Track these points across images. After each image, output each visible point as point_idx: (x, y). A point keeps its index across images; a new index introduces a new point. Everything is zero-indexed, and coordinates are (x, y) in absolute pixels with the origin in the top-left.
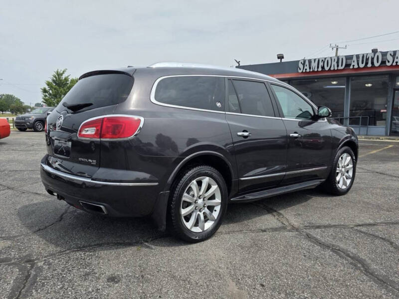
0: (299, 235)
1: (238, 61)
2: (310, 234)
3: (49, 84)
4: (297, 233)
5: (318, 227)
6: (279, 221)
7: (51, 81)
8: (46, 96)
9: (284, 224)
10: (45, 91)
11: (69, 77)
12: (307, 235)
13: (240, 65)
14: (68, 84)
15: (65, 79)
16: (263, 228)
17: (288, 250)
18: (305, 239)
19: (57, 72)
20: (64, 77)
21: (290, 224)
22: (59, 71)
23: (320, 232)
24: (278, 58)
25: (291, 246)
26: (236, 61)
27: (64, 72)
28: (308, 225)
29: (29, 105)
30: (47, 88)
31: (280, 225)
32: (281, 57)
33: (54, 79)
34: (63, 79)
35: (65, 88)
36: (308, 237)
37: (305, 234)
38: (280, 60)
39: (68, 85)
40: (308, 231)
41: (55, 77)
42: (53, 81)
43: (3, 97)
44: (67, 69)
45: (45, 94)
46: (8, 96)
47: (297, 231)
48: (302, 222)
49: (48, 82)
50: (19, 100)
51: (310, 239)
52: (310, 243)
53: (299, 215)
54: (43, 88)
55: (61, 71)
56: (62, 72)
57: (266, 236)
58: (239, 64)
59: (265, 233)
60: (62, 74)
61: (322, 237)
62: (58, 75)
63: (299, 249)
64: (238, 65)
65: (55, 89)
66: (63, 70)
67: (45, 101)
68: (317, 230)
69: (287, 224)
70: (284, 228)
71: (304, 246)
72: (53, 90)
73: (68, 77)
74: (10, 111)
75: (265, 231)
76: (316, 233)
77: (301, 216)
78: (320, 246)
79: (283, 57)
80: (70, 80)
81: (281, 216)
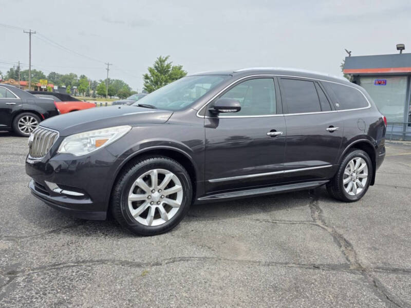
0: (363, 280)
1: (349, 51)
2: (378, 281)
3: (151, 71)
4: (361, 276)
5: (395, 271)
6: (345, 254)
7: (153, 67)
8: (147, 82)
9: (349, 261)
10: (147, 77)
11: (172, 64)
12: (374, 282)
13: (352, 56)
14: (169, 71)
15: (167, 66)
16: (318, 263)
17: (337, 302)
18: (368, 287)
19: (160, 58)
20: (166, 63)
21: (357, 262)
22: (162, 57)
23: (395, 279)
24: (398, 49)
25: (344, 297)
26: (347, 51)
27: (166, 58)
28: (381, 265)
29: (136, 91)
30: (149, 75)
31: (343, 261)
32: (401, 48)
33: (157, 65)
34: (165, 65)
35: (166, 76)
36: (375, 285)
37: (372, 279)
38: (400, 51)
39: (169, 73)
40: (377, 275)
41: (158, 64)
42: (156, 67)
43: (114, 82)
44: (169, 56)
45: (146, 80)
46: (117, 81)
47: (362, 274)
48: (374, 260)
49: (150, 68)
50: (128, 85)
51: (375, 288)
52: (373, 295)
53: (375, 249)
54: (145, 74)
55: (163, 57)
56: (164, 59)
57: (316, 275)
58: (350, 55)
59: (317, 271)
60: (164, 61)
61: (395, 287)
62: (161, 62)
63: (354, 303)
64: (348, 55)
65: (156, 76)
66: (165, 57)
67: (146, 88)
68: (391, 276)
69: (352, 260)
70: (346, 267)
71: (362, 299)
72: (155, 77)
73: (170, 64)
74: (117, 96)
75: (318, 268)
76: (388, 281)
77: (377, 251)
78: (386, 303)
79: (403, 48)
80: (171, 67)
81: (350, 248)
